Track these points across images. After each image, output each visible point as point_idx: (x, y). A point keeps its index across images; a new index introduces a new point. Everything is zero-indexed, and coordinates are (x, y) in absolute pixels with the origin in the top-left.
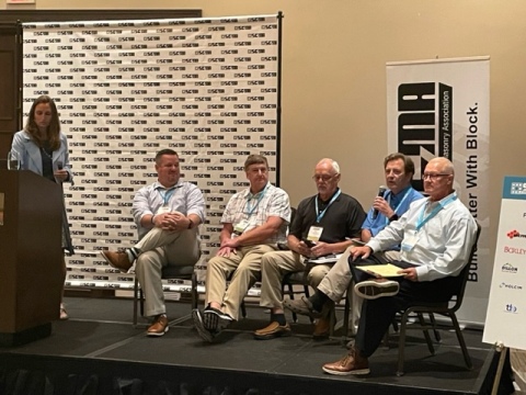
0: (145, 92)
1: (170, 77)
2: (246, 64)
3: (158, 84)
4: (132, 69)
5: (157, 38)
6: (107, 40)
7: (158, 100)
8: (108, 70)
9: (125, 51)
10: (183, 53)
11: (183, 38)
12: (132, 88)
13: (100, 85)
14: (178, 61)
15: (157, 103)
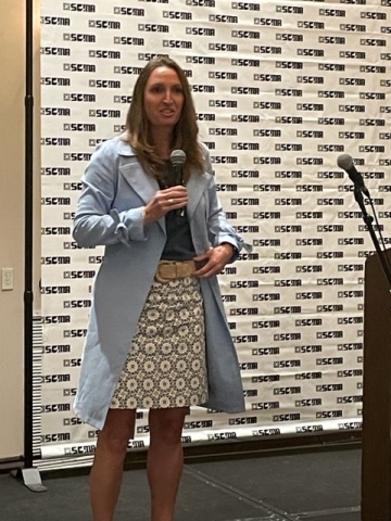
12: (255, 70)
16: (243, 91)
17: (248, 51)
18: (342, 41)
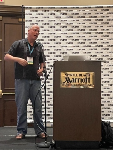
0: (84, 36)
1: (96, 30)
3: (90, 33)
4: (78, 27)
5: (90, 14)
6: (66, 14)
7: (90, 40)
8: (66, 27)
9: (74, 19)
10: (102, 20)
11: (102, 13)
12: (78, 35)
13: (63, 34)
14: (99, 23)
15: (90, 41)
17: (76, 31)
18: (102, 26)
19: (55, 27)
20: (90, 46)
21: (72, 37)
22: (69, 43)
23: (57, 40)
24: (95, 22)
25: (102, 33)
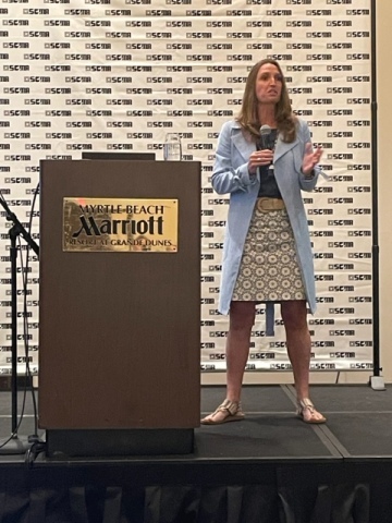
0: (169, 80)
1: (208, 58)
2: (324, 41)
3: (189, 69)
4: (148, 46)
7: (189, 91)
8: (108, 46)
9: (136, 19)
10: (229, 24)
12: (148, 74)
13: (96, 69)
14: (219, 35)
15: (188, 96)
16: (137, 91)
17: (142, 60)
18: (229, 47)
19: (67, 46)
20: (189, 113)
21: (128, 80)
22: (118, 103)
23: (77, 91)
24: (207, 30)
25: (229, 69)
